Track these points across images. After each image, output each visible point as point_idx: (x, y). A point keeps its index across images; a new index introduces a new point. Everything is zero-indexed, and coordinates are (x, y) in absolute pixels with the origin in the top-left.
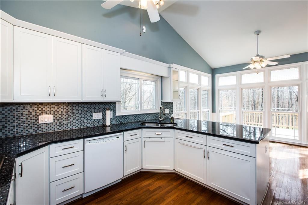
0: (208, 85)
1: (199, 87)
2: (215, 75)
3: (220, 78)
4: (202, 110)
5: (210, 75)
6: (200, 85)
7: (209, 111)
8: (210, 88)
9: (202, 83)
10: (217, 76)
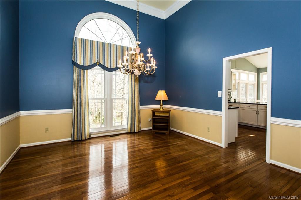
0: (254, 80)
1: (247, 82)
2: (260, 73)
3: (264, 75)
4: (249, 98)
5: (256, 73)
6: (248, 81)
7: (254, 99)
8: (256, 83)
9: (250, 79)
10: (261, 74)
